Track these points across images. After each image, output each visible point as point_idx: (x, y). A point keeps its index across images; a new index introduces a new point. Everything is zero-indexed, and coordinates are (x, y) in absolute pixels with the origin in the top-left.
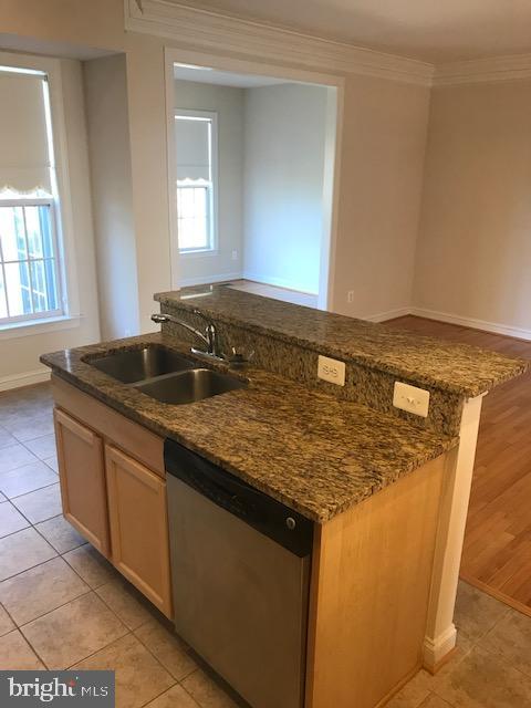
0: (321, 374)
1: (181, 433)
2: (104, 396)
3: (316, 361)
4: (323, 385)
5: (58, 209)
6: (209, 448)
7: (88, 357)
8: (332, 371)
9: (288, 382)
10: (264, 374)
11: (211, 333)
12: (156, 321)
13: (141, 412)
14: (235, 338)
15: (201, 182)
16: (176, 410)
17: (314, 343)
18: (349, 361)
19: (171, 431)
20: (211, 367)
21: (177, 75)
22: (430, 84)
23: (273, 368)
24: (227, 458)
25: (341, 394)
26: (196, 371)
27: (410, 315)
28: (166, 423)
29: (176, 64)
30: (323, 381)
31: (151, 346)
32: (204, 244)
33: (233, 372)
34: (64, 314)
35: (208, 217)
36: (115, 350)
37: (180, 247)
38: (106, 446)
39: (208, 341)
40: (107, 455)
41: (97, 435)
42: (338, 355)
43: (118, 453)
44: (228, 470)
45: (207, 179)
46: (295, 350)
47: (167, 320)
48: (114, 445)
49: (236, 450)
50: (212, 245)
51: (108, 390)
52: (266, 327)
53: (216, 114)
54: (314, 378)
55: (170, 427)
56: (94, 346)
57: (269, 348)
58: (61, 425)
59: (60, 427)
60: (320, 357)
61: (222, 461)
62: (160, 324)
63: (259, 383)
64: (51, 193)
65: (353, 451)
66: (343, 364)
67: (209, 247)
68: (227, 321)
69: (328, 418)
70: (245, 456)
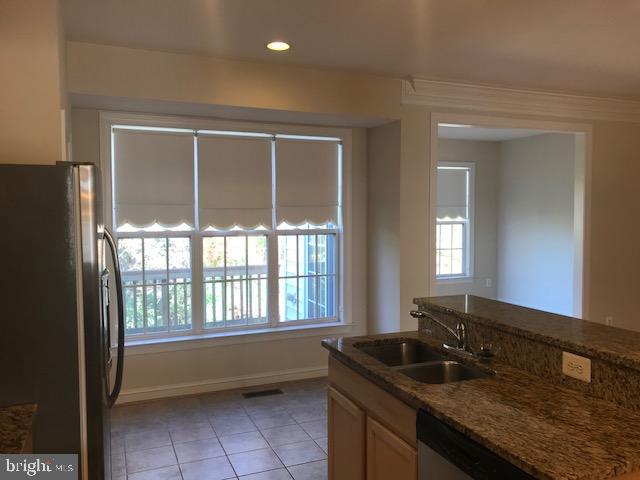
0: (566, 370)
1: (431, 404)
2: (370, 373)
3: (560, 357)
4: (568, 381)
5: (342, 236)
6: (456, 418)
7: (359, 344)
8: (577, 367)
9: (533, 377)
10: (510, 369)
11: (461, 330)
12: (415, 316)
13: (399, 386)
14: (483, 336)
15: (459, 219)
16: (429, 388)
17: (558, 340)
18: (594, 357)
19: (423, 402)
20: (461, 361)
21: (441, 134)
23: (518, 365)
24: (471, 427)
25: (588, 391)
26: (447, 363)
28: (419, 396)
29: (440, 125)
30: (568, 378)
31: (409, 341)
33: (481, 365)
34: (339, 321)
36: (379, 341)
37: (438, 273)
38: (369, 418)
39: (459, 338)
40: (368, 426)
41: (362, 409)
42: (582, 350)
43: (377, 424)
44: (472, 437)
45: (464, 216)
46: (540, 347)
47: (423, 316)
48: (375, 418)
49: (480, 422)
50: (468, 272)
51: (372, 368)
52: (512, 325)
53: (474, 164)
54: (559, 374)
55: (422, 399)
56: (363, 337)
57: (515, 345)
58: (333, 399)
59: (332, 402)
60: (564, 353)
61: (467, 429)
62: (417, 319)
63: (504, 375)
64: (337, 224)
65: (597, 437)
66: (588, 361)
68: (475, 320)
69: (572, 408)
70: (488, 428)
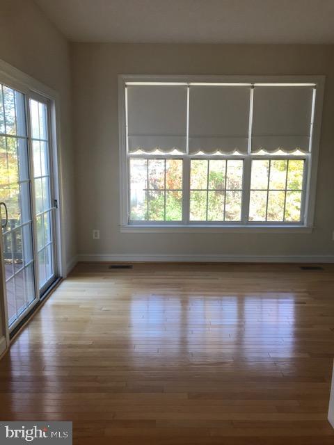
53: (322, 79)
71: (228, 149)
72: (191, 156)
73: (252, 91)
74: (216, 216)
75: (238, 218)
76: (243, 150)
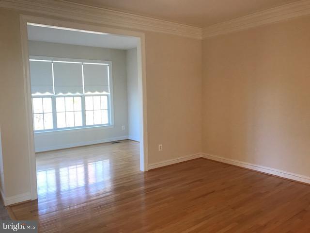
15: (104, 93)
22: (201, 38)
27: (202, 158)
29: (28, 24)
32: (107, 122)
35: (108, 109)
45: (107, 91)
50: (111, 123)
53: (111, 62)
67: (109, 124)
71: (74, 92)
72: (56, 95)
73: (82, 66)
74: (71, 124)
75: (81, 124)
76: (81, 92)
